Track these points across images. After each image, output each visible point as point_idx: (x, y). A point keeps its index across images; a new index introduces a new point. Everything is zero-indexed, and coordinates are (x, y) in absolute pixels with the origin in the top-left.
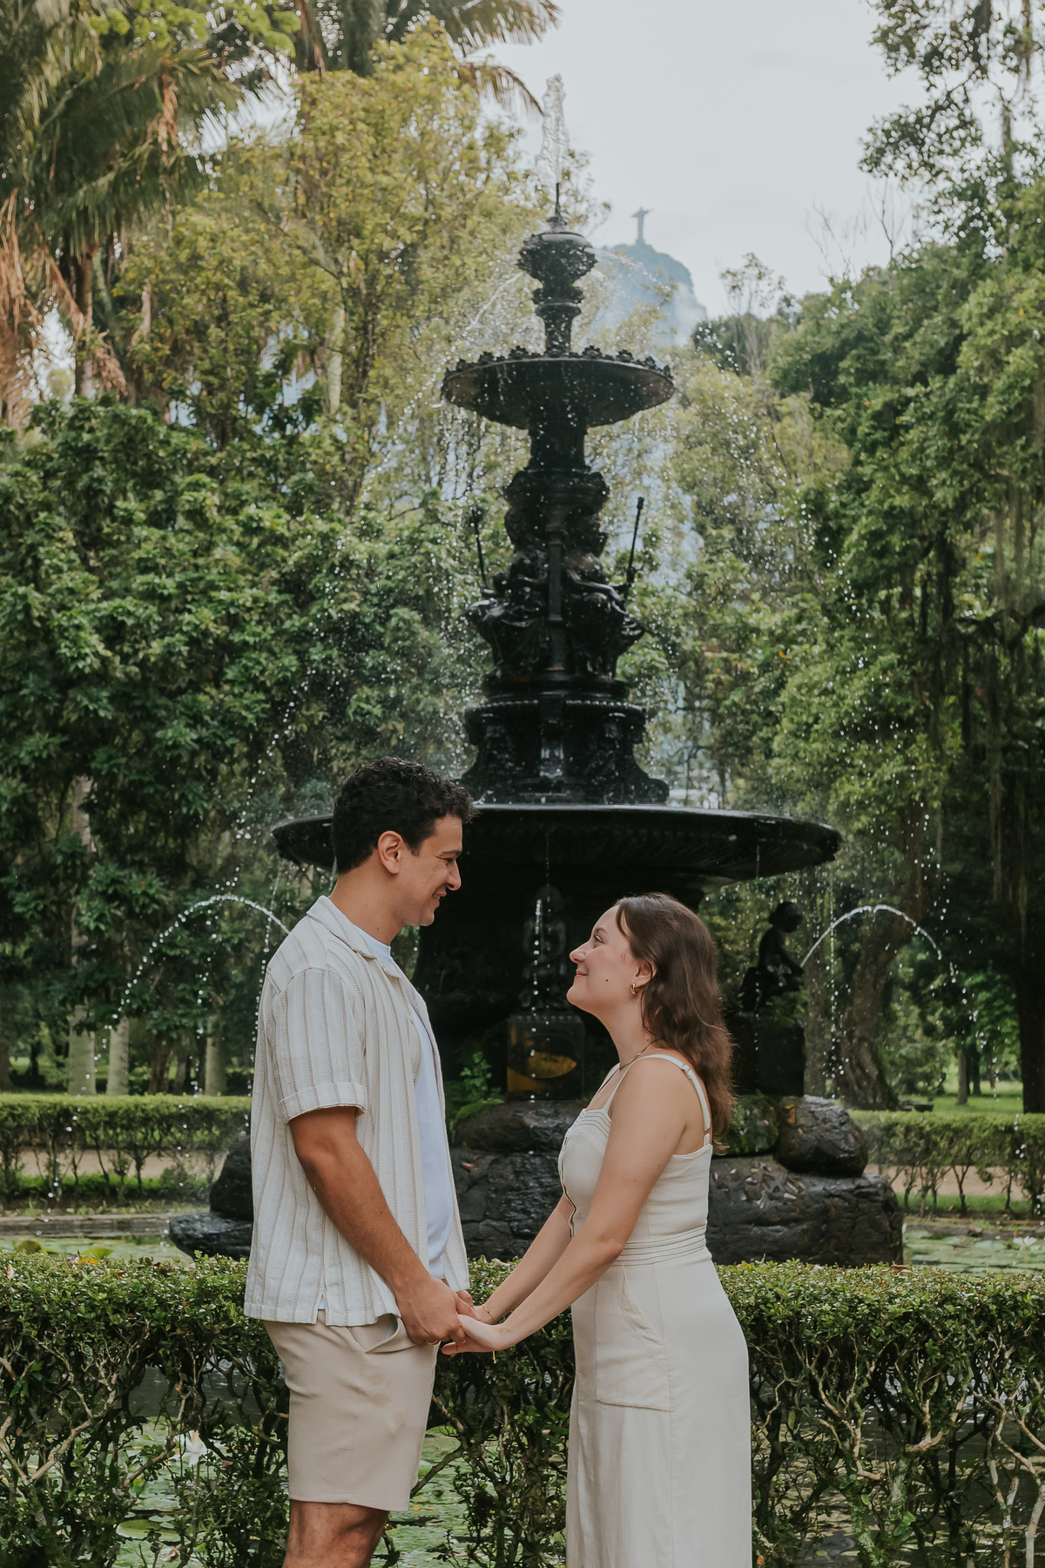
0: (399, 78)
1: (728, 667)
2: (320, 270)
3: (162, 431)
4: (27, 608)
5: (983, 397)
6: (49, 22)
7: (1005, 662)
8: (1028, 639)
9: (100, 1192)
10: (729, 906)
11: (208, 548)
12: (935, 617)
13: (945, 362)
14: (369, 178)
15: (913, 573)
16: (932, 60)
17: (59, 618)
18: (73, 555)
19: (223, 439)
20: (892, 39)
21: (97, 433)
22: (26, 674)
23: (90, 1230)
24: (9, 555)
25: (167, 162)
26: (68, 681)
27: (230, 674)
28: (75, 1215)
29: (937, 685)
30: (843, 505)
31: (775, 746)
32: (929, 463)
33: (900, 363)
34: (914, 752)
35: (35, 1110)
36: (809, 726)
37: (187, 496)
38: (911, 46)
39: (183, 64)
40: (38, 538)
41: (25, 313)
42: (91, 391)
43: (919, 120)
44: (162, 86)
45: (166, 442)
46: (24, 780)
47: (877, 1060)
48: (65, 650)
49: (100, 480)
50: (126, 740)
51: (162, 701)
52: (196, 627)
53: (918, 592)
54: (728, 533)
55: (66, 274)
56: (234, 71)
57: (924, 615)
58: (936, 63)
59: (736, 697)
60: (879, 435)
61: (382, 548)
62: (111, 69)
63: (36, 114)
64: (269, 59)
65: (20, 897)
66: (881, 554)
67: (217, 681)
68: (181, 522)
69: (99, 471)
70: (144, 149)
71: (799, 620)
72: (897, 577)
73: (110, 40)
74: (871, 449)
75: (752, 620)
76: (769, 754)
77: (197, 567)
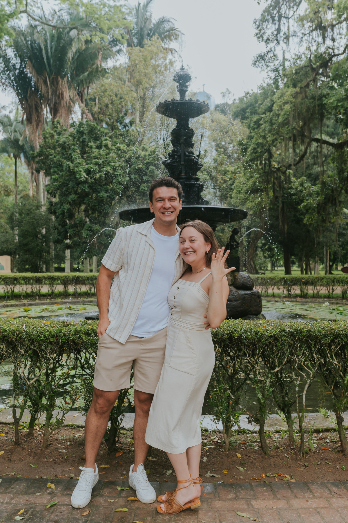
0: (150, 48)
1: (222, 179)
2: (133, 92)
3: (99, 127)
4: (69, 167)
5: (278, 117)
6: (73, 37)
7: (282, 177)
8: (287, 172)
9: (87, 294)
10: (223, 231)
11: (108, 154)
12: (267, 168)
13: (270, 109)
14: (143, 71)
15: (262, 158)
16: (267, 41)
17: (76, 169)
18: (79, 155)
19: (112, 130)
20: (259, 35)
21: (85, 128)
22: (69, 182)
23: (84, 303)
24: (66, 156)
25: (100, 69)
26: (79, 183)
27: (114, 181)
28: (81, 299)
29: (268, 182)
30: (248, 142)
31: (233, 196)
32: (266, 132)
33: (260, 110)
34: (263, 196)
35: (71, 277)
36: (240, 191)
37: (104, 142)
38: (263, 38)
39: (103, 47)
40: (72, 151)
41: (70, 103)
42: (85, 120)
43: (264, 55)
44: (98, 52)
45: (99, 130)
46: (70, 205)
47: (254, 263)
48: (77, 176)
49: (85, 139)
50: (92, 196)
51: (99, 187)
52: (106, 171)
53: (263, 162)
54: (222, 150)
55: (78, 94)
56: (114, 49)
57: (265, 167)
58: (268, 41)
59: (224, 185)
60: (255, 126)
61: (147, 154)
62: (87, 49)
63: (71, 58)
64: (122, 47)
65: (69, 231)
66: (256, 153)
67: (112, 183)
68: (104, 148)
69: (84, 137)
70: (95, 66)
71: (238, 168)
72: (259, 159)
73: (87, 42)
74: (254, 129)
75: (228, 169)
76: (231, 198)
77: (107, 158)
